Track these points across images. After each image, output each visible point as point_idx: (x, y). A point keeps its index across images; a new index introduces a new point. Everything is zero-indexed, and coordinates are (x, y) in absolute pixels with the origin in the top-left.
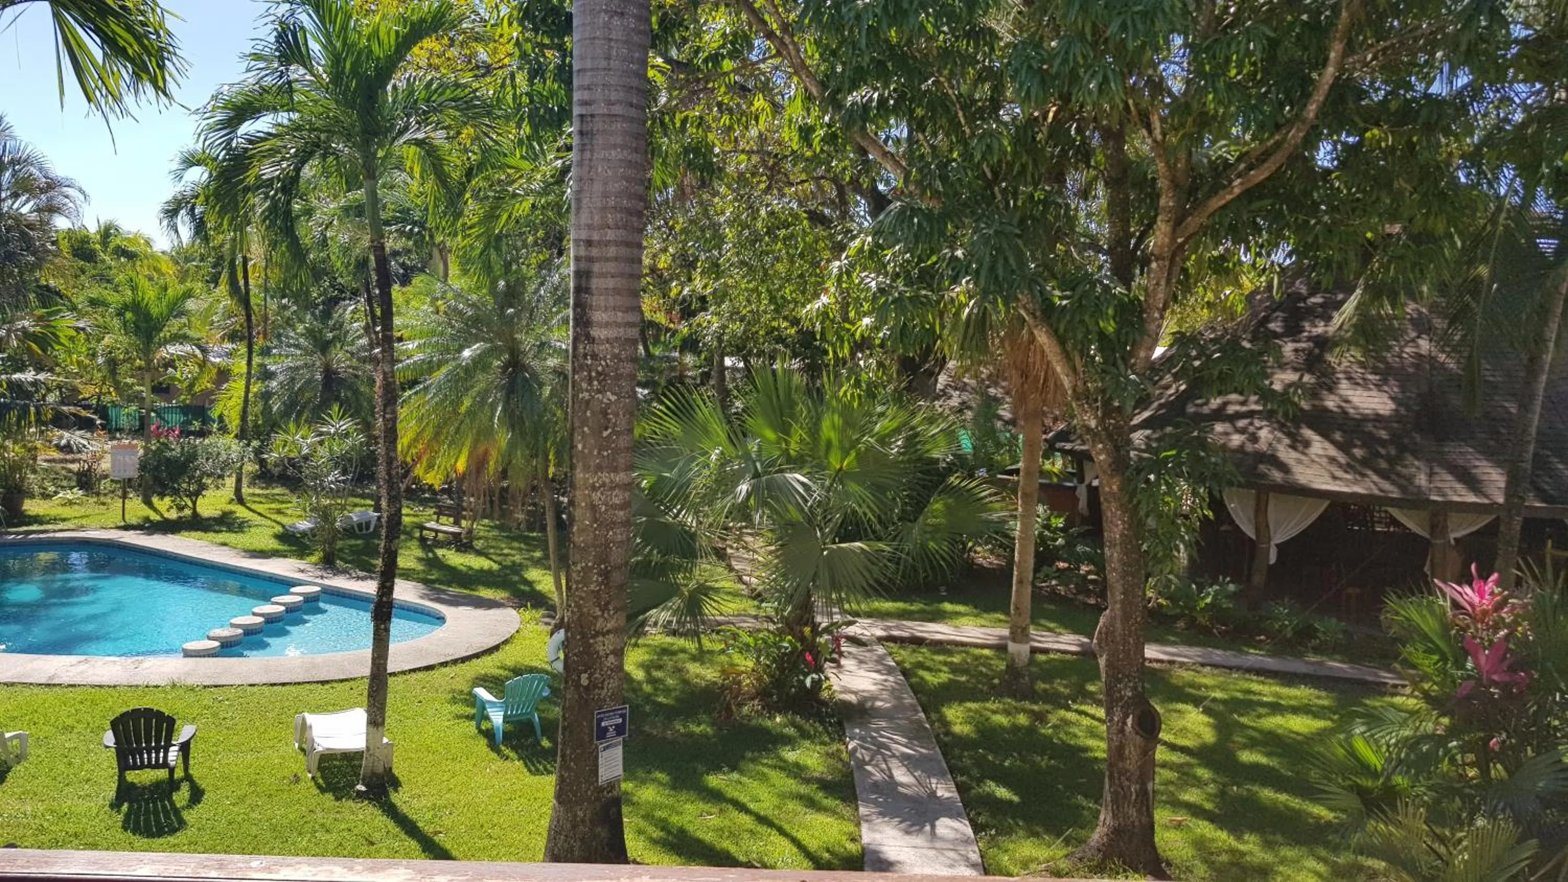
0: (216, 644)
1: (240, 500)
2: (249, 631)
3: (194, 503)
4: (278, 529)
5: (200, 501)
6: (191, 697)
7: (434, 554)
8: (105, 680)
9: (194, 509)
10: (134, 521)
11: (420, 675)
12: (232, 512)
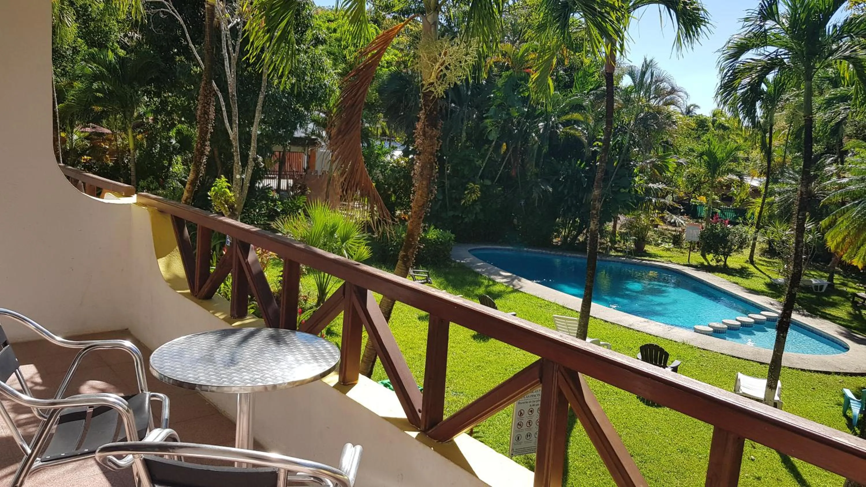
0: (711, 329)
1: (752, 262)
2: (731, 328)
3: (726, 259)
4: (768, 280)
5: (729, 259)
6: (690, 350)
7: (860, 312)
8: (653, 333)
9: (725, 262)
10: (694, 263)
11: (822, 375)
12: (745, 268)
